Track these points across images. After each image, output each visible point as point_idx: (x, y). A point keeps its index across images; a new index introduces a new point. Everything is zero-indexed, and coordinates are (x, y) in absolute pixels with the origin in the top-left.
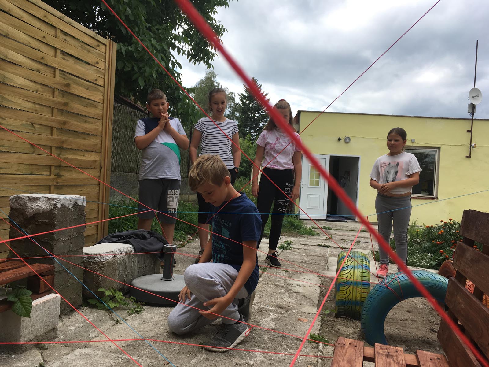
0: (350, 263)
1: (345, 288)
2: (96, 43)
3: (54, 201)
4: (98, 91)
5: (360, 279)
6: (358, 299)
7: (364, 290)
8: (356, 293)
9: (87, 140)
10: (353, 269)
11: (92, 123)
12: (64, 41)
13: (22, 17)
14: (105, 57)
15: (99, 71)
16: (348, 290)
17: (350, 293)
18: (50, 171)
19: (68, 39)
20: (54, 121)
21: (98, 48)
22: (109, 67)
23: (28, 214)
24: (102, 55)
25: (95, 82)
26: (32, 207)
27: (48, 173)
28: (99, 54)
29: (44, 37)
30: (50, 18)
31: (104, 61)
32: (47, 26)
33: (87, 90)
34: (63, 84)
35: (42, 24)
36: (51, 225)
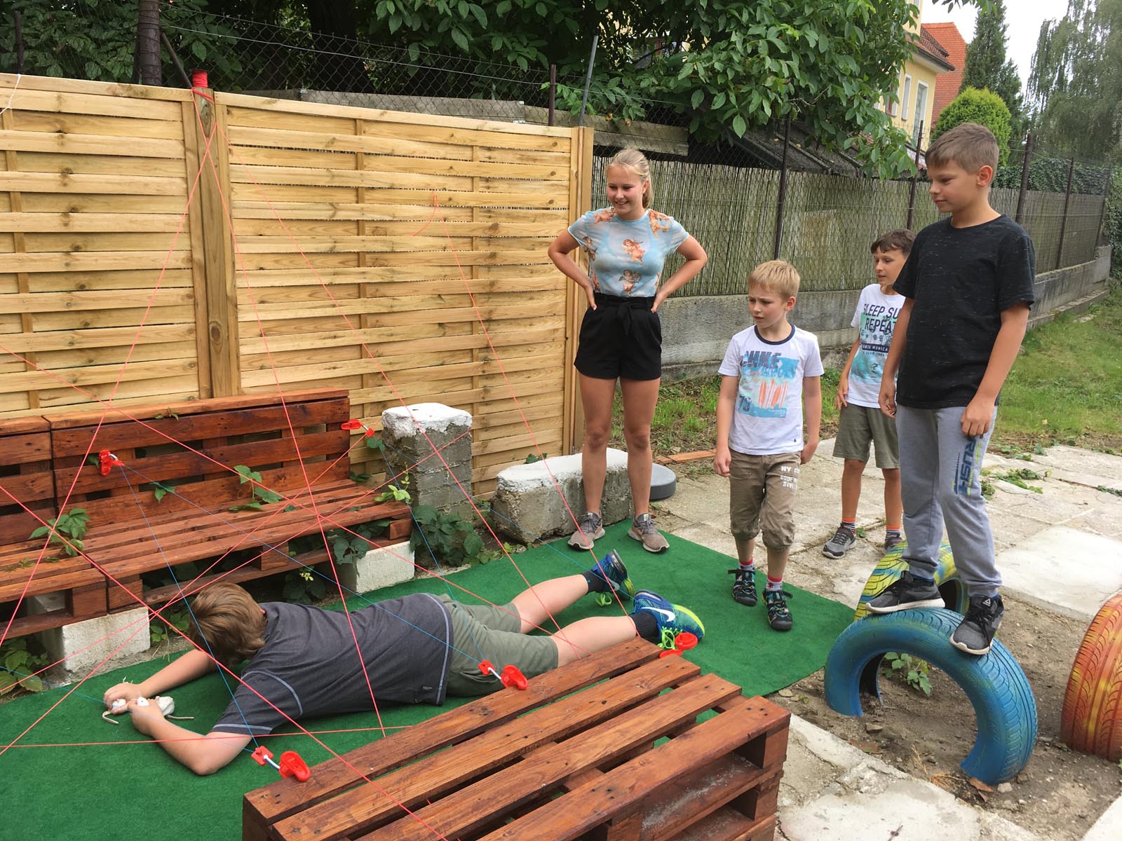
2: (551, 141)
4: (557, 219)
9: (539, 299)
12: (488, 160)
13: (414, 152)
14: (570, 158)
15: (557, 185)
18: (472, 356)
19: (494, 154)
20: (475, 285)
21: (555, 149)
22: (577, 172)
23: (396, 436)
24: (565, 158)
25: (550, 206)
26: (400, 428)
27: (469, 360)
28: (557, 158)
29: (451, 168)
30: (460, 137)
31: (568, 165)
32: (455, 148)
33: (533, 224)
34: (485, 228)
35: (449, 148)
36: (415, 454)
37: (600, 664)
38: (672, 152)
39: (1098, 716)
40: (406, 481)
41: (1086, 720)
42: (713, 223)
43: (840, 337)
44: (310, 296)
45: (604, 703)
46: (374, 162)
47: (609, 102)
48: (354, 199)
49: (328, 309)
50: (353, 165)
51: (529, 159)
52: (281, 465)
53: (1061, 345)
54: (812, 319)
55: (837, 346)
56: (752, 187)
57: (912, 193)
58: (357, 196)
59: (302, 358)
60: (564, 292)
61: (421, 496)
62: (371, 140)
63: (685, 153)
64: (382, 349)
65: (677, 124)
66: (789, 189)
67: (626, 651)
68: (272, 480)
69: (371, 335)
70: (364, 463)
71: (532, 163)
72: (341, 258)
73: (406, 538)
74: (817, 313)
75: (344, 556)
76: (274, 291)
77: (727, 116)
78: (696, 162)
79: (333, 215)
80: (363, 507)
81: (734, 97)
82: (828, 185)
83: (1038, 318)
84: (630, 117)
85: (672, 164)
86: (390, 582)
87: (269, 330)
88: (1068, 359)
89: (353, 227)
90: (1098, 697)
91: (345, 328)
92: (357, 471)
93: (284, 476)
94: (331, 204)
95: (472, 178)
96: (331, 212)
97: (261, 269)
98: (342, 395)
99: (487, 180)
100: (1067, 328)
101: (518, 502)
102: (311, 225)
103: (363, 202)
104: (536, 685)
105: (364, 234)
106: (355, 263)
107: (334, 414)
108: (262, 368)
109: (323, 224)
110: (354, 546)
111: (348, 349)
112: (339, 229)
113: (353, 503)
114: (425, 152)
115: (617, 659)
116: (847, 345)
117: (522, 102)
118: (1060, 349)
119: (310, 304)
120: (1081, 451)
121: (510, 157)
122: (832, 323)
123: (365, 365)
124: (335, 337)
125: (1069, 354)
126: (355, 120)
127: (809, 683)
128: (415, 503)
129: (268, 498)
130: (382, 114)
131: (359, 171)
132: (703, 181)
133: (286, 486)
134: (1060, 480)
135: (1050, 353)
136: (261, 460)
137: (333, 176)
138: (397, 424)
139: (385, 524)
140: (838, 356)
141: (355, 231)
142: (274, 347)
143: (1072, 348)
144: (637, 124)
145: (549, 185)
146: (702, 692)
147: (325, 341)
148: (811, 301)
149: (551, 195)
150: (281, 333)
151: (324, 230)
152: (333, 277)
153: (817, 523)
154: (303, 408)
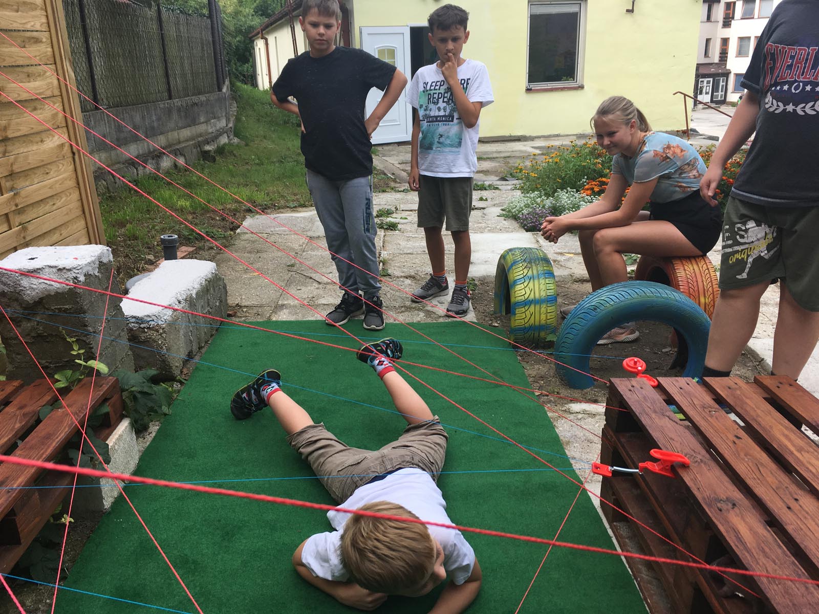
0: (526, 271)
1: (523, 310)
3: (72, 272)
5: (543, 294)
6: (543, 322)
7: (550, 308)
8: (540, 314)
9: (41, 108)
10: (532, 280)
11: (40, 75)
16: (528, 313)
17: (531, 315)
23: (27, 298)
26: (33, 286)
36: (79, 312)
40: (77, 351)
43: (149, 146)
55: (150, 153)
60: (60, 99)
66: (86, 11)
116: (155, 151)
138: (25, 283)
139: (104, 410)
140: (153, 162)
148: (125, 115)
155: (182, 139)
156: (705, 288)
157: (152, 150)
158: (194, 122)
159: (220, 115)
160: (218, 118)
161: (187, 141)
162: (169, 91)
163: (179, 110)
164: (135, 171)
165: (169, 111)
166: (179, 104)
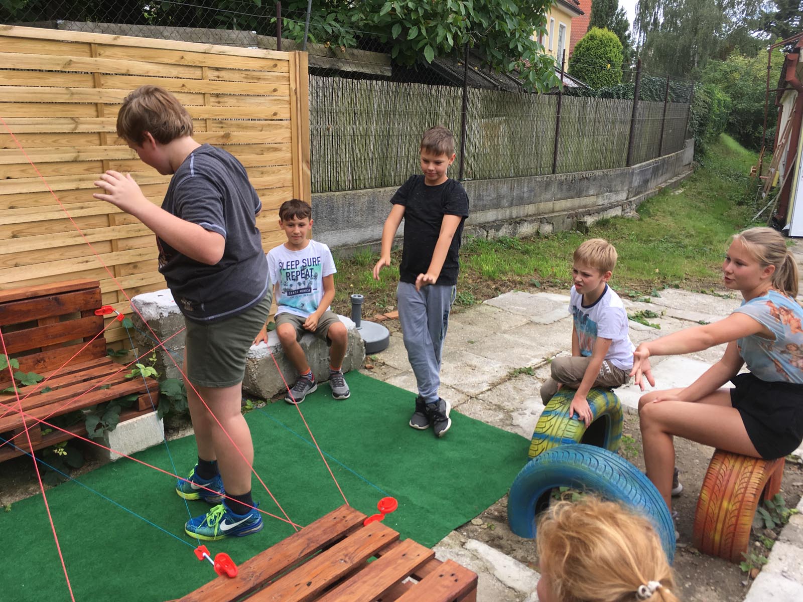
0: (558, 406)
2: (272, 63)
4: (281, 128)
5: (560, 433)
10: (557, 417)
11: (273, 173)
12: (216, 79)
13: (148, 72)
14: (289, 77)
15: (279, 100)
19: (222, 74)
21: (275, 69)
22: (296, 89)
23: (143, 320)
24: (285, 77)
25: (275, 118)
26: (146, 312)
28: (277, 77)
29: (183, 86)
30: (189, 58)
31: (288, 83)
32: (187, 69)
33: (260, 133)
34: (218, 137)
35: (180, 69)
36: (160, 335)
37: (309, 539)
38: (379, 73)
39: (723, 529)
40: (153, 359)
41: (712, 532)
42: (414, 128)
43: (511, 213)
44: (59, 200)
45: (309, 584)
46: (110, 81)
47: (327, 33)
48: (95, 113)
49: (76, 211)
50: (91, 84)
51: (253, 78)
52: (40, 350)
53: (664, 212)
54: (491, 200)
55: (510, 219)
56: (442, 100)
57: (559, 104)
58: (97, 111)
59: (56, 255)
60: (291, 189)
61: (168, 370)
62: (106, 62)
63: (389, 74)
64: (131, 243)
65: (382, 51)
66: (470, 102)
67: (335, 521)
68: (32, 364)
69: (119, 231)
70: (122, 341)
71: (256, 81)
72: (86, 166)
73: (156, 408)
74: (494, 195)
75: (95, 430)
76: (23, 197)
77: (420, 45)
78: (399, 81)
79: (75, 128)
80: (113, 384)
81: (424, 28)
82: (498, 99)
83: (647, 193)
84: (344, 45)
85: (379, 83)
86: (142, 447)
87: (20, 232)
88: (668, 222)
89: (95, 139)
90: (722, 515)
91: (94, 226)
92: (116, 348)
93: (43, 360)
94: (72, 119)
95: (204, 94)
96: (72, 126)
97: (8, 178)
98: (92, 286)
99: (217, 96)
100: (667, 199)
101: (257, 366)
102: (55, 138)
103: (103, 116)
104: (247, 571)
105: (106, 144)
106: (100, 170)
107: (87, 303)
108: (16, 265)
109: (66, 136)
110: (105, 420)
111: (99, 245)
112: (82, 140)
113: (105, 381)
114: (159, 72)
115: (325, 532)
116: (517, 218)
117: (254, 32)
118: (663, 214)
119: (59, 207)
120: (684, 292)
121: (236, 76)
122: (505, 202)
123: (116, 258)
124: (85, 235)
125: (670, 218)
126: (90, 44)
127: (495, 510)
128: (162, 377)
129: (27, 380)
130: (115, 39)
131: (97, 89)
132: (404, 96)
133: (46, 367)
134: (672, 317)
135: (656, 218)
136: (20, 347)
137: (73, 94)
138: (143, 309)
139: (134, 399)
140: (510, 227)
141: (98, 142)
142: (27, 247)
143: (671, 214)
144: (350, 50)
145: (272, 100)
146: (400, 561)
147: (77, 239)
148: (489, 187)
149: (274, 109)
150: (33, 234)
151: (68, 141)
152: (80, 183)
153: (498, 365)
154: (56, 299)
155: (555, 210)
156: (735, 492)
157: (514, 217)
158: (579, 195)
159: (619, 189)
160: (616, 192)
161: (564, 210)
162: (554, 166)
163: (561, 183)
164: (485, 233)
165: (548, 185)
166: (563, 178)
